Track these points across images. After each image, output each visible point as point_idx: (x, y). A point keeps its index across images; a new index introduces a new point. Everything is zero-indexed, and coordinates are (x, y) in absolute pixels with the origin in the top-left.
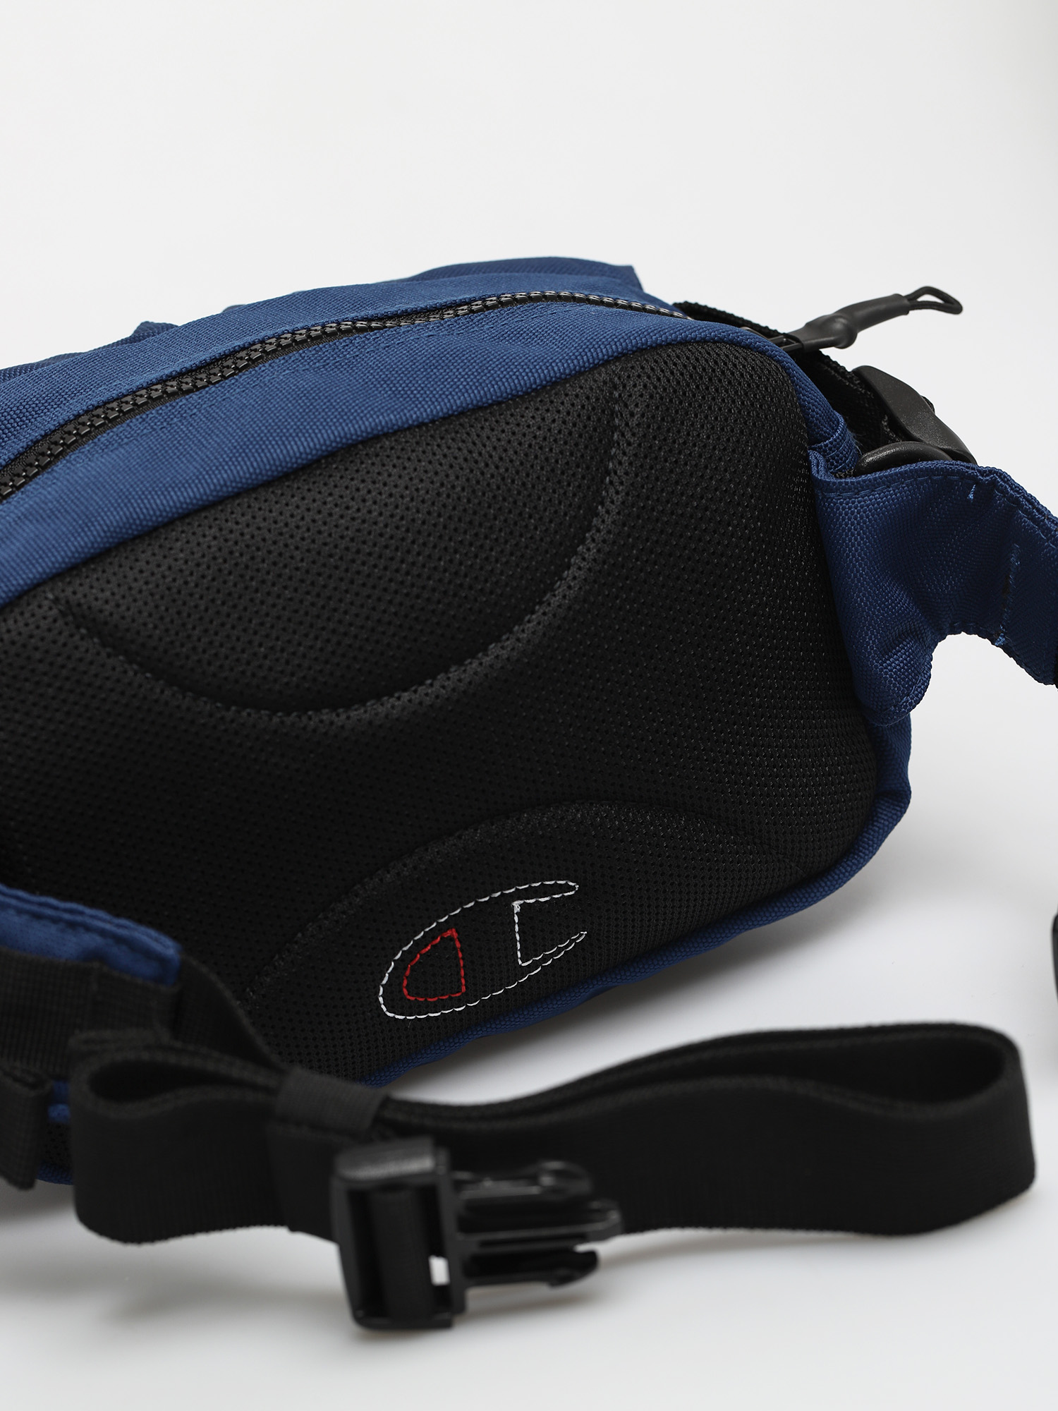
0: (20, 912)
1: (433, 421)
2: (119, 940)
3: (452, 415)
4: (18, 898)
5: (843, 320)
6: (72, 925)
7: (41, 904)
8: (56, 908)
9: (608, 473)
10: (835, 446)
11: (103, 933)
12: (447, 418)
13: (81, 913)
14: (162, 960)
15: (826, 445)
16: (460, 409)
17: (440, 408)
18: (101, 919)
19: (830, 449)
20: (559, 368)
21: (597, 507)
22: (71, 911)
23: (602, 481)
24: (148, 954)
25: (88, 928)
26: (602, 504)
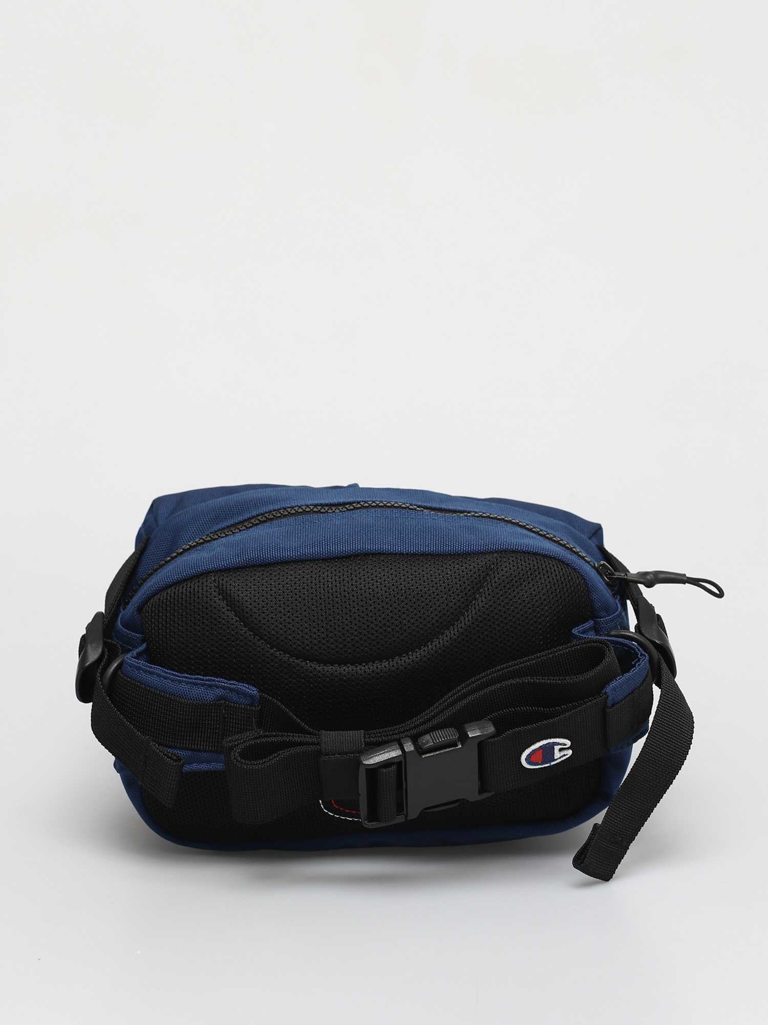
0: (187, 683)
1: (407, 554)
2: (231, 690)
3: (417, 554)
4: (185, 677)
5: (652, 575)
6: (210, 686)
7: (195, 679)
8: (203, 680)
9: (475, 599)
10: (605, 622)
11: (224, 688)
12: (414, 555)
13: (214, 680)
14: (252, 697)
15: (601, 621)
16: (422, 552)
17: (413, 550)
18: (223, 682)
19: (602, 623)
20: (475, 548)
21: (464, 612)
22: (209, 680)
23: (471, 602)
24: (245, 695)
25: (217, 687)
26: (467, 611)
